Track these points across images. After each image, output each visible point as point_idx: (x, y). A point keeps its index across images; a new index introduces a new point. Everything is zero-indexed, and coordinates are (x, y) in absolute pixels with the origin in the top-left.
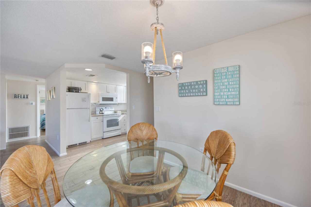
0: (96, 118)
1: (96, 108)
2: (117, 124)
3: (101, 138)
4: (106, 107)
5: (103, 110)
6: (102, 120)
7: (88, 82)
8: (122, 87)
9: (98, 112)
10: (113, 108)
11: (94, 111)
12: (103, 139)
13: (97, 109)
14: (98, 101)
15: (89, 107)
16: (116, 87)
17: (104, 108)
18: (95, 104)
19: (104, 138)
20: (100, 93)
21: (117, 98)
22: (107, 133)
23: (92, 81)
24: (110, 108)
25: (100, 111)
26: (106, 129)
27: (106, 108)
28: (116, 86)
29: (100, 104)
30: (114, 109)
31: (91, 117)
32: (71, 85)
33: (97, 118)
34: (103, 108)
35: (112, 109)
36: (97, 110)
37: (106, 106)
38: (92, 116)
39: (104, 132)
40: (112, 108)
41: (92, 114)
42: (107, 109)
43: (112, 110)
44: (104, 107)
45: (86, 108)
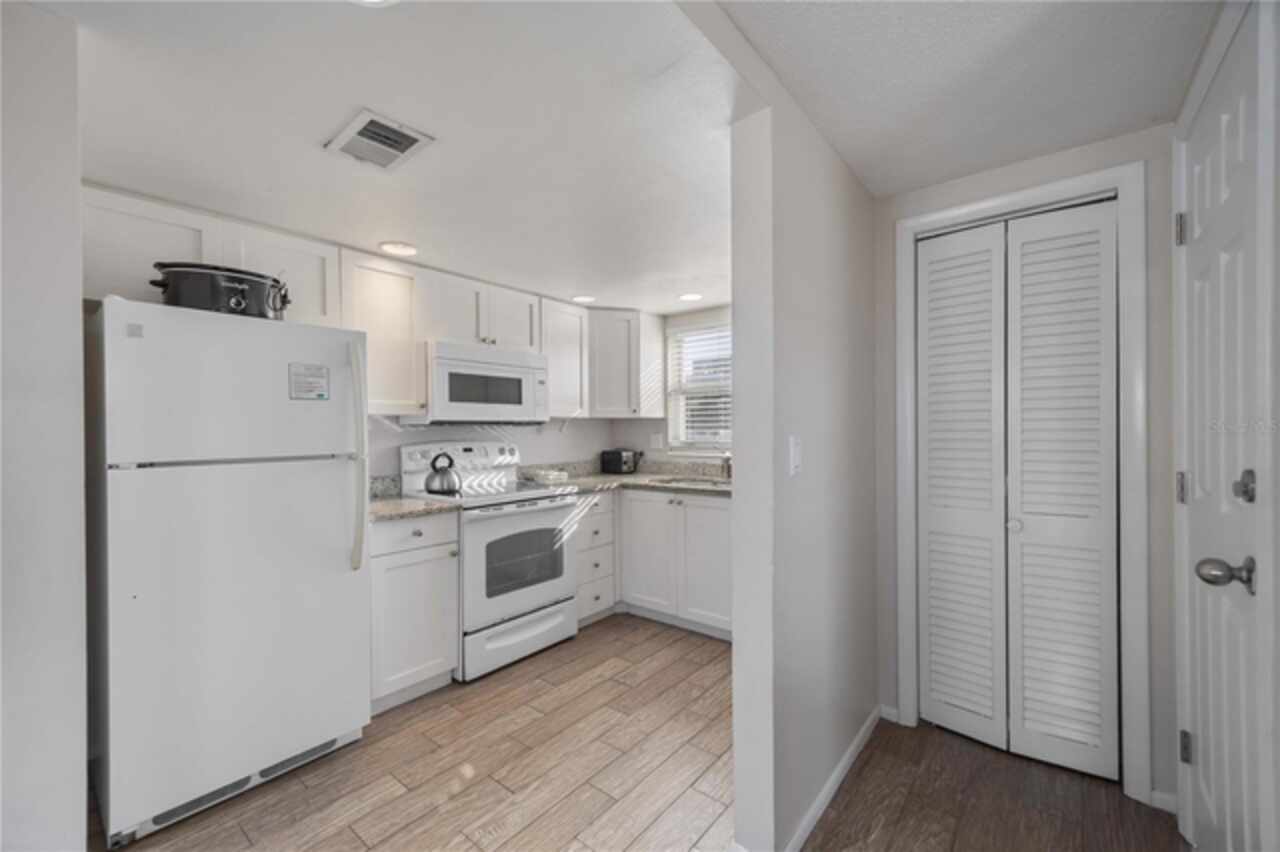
0: (408, 527)
1: (405, 451)
2: (552, 567)
3: (448, 680)
4: (467, 445)
5: (451, 463)
6: (454, 547)
7: (340, 245)
8: (570, 309)
9: (416, 483)
10: (512, 452)
11: (390, 471)
12: (457, 683)
13: (411, 456)
14: (422, 401)
15: (352, 450)
16: (536, 310)
17: (454, 450)
18: (396, 419)
19: (470, 675)
20: (431, 341)
21: (542, 382)
22: (489, 639)
23: (372, 245)
24: (492, 448)
25: (431, 470)
26: (482, 607)
27: (468, 450)
28: (534, 300)
29: (434, 423)
30: (516, 459)
31: (369, 526)
32: (199, 251)
33: (419, 534)
34: (449, 453)
35: (506, 459)
36: (407, 465)
37: (472, 440)
38: (381, 519)
39: (465, 634)
40: (507, 453)
41: (375, 497)
42: (477, 459)
43: (508, 466)
44: (460, 446)
45: (333, 456)
